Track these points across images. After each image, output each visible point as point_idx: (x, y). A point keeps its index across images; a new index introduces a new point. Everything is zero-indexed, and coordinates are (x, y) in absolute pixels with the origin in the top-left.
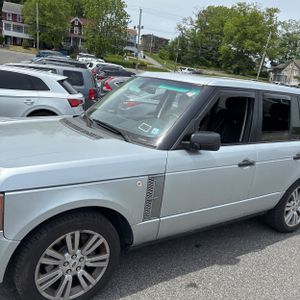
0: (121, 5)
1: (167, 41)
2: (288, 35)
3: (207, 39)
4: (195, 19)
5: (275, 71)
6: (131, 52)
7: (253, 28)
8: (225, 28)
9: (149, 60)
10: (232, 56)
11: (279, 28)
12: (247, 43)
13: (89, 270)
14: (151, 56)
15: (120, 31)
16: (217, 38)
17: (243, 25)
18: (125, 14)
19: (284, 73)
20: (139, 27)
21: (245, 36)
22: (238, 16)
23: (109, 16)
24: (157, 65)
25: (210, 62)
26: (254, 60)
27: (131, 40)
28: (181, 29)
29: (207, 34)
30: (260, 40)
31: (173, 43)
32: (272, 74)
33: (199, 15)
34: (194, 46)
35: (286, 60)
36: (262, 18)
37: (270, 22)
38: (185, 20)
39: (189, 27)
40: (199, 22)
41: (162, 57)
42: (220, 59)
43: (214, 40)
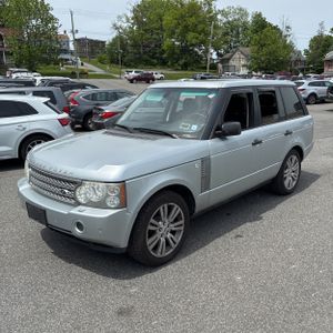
0: (46, 8)
1: (103, 43)
2: (229, 22)
3: (148, 36)
4: (130, 15)
5: (222, 62)
6: (67, 60)
7: (193, 20)
8: (164, 23)
9: (88, 67)
10: (177, 51)
11: (219, 17)
12: (190, 36)
13: (173, 232)
14: (89, 62)
15: (50, 38)
16: (158, 34)
17: (182, 17)
18: (52, 18)
19: (232, 63)
20: (72, 31)
21: (186, 29)
22: (176, 8)
23: (34, 22)
24: (99, 71)
25: (155, 61)
26: (200, 53)
27: (64, 47)
28: (117, 28)
29: (145, 31)
30: (203, 31)
31: (111, 44)
32: (220, 66)
33: (134, 11)
34: (135, 45)
35: (231, 49)
36: (200, 8)
37: (210, 11)
38: (120, 17)
39: (125, 25)
40: (135, 18)
41: (102, 61)
42: (165, 56)
43: (154, 36)
